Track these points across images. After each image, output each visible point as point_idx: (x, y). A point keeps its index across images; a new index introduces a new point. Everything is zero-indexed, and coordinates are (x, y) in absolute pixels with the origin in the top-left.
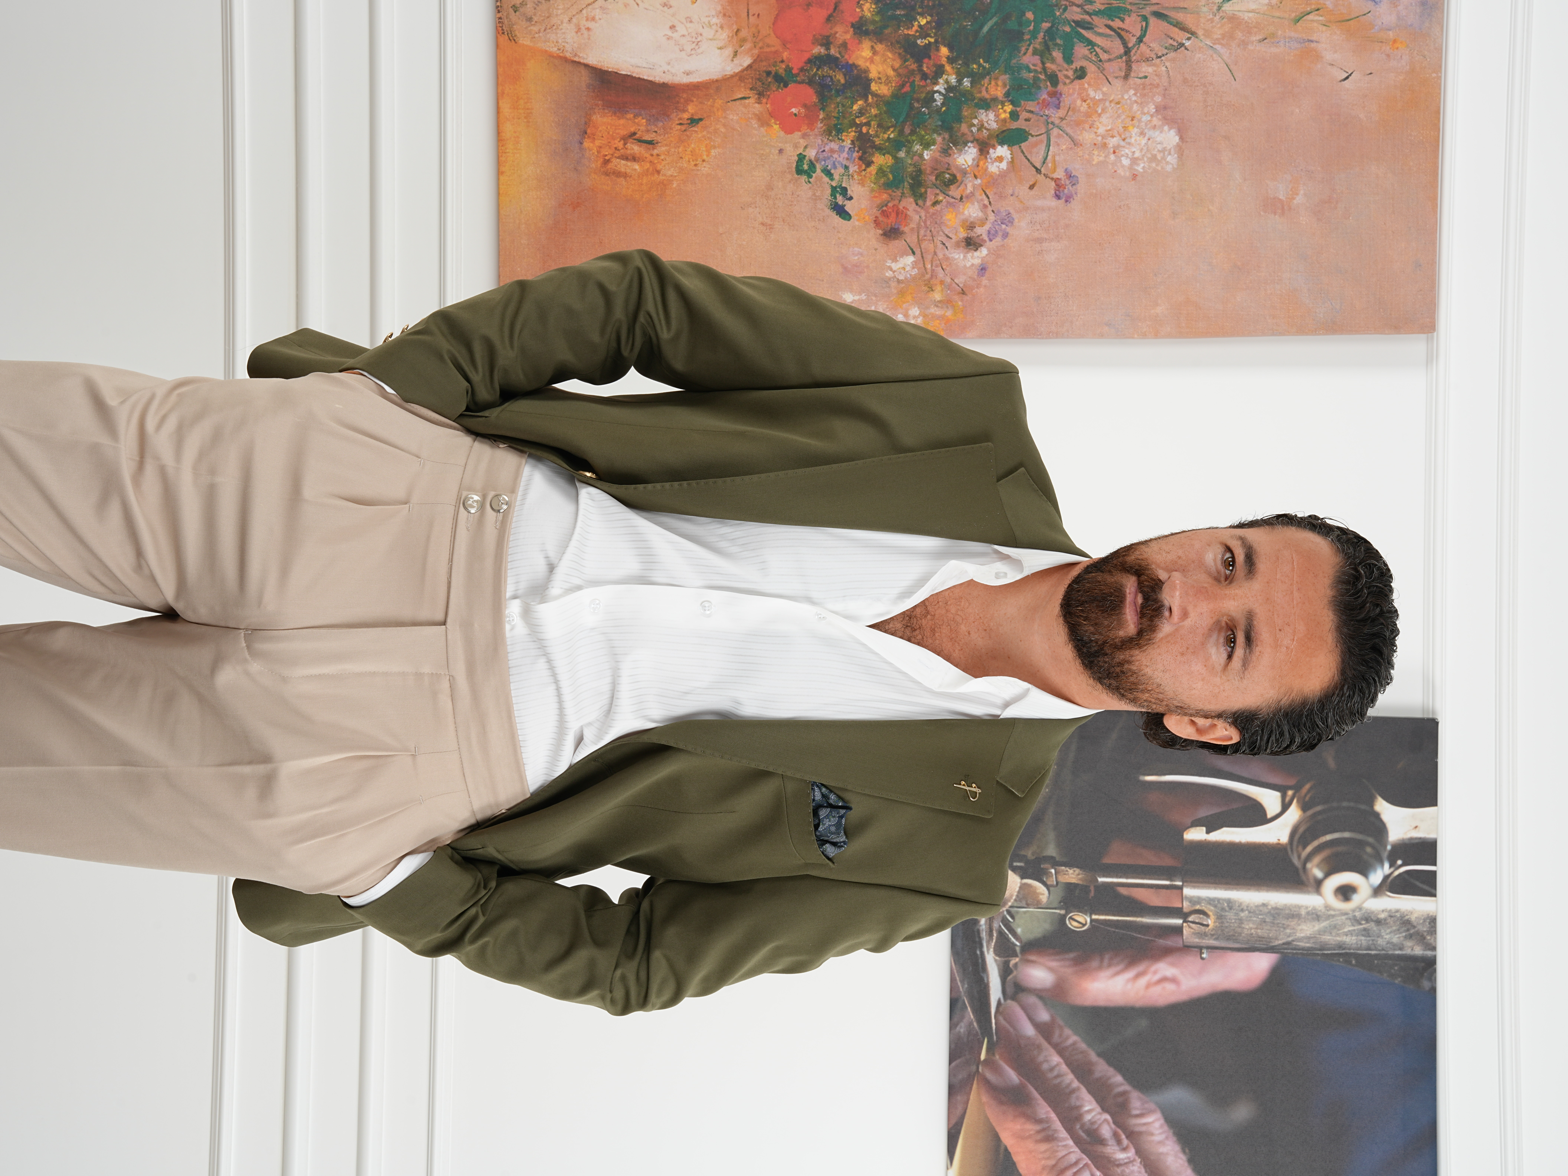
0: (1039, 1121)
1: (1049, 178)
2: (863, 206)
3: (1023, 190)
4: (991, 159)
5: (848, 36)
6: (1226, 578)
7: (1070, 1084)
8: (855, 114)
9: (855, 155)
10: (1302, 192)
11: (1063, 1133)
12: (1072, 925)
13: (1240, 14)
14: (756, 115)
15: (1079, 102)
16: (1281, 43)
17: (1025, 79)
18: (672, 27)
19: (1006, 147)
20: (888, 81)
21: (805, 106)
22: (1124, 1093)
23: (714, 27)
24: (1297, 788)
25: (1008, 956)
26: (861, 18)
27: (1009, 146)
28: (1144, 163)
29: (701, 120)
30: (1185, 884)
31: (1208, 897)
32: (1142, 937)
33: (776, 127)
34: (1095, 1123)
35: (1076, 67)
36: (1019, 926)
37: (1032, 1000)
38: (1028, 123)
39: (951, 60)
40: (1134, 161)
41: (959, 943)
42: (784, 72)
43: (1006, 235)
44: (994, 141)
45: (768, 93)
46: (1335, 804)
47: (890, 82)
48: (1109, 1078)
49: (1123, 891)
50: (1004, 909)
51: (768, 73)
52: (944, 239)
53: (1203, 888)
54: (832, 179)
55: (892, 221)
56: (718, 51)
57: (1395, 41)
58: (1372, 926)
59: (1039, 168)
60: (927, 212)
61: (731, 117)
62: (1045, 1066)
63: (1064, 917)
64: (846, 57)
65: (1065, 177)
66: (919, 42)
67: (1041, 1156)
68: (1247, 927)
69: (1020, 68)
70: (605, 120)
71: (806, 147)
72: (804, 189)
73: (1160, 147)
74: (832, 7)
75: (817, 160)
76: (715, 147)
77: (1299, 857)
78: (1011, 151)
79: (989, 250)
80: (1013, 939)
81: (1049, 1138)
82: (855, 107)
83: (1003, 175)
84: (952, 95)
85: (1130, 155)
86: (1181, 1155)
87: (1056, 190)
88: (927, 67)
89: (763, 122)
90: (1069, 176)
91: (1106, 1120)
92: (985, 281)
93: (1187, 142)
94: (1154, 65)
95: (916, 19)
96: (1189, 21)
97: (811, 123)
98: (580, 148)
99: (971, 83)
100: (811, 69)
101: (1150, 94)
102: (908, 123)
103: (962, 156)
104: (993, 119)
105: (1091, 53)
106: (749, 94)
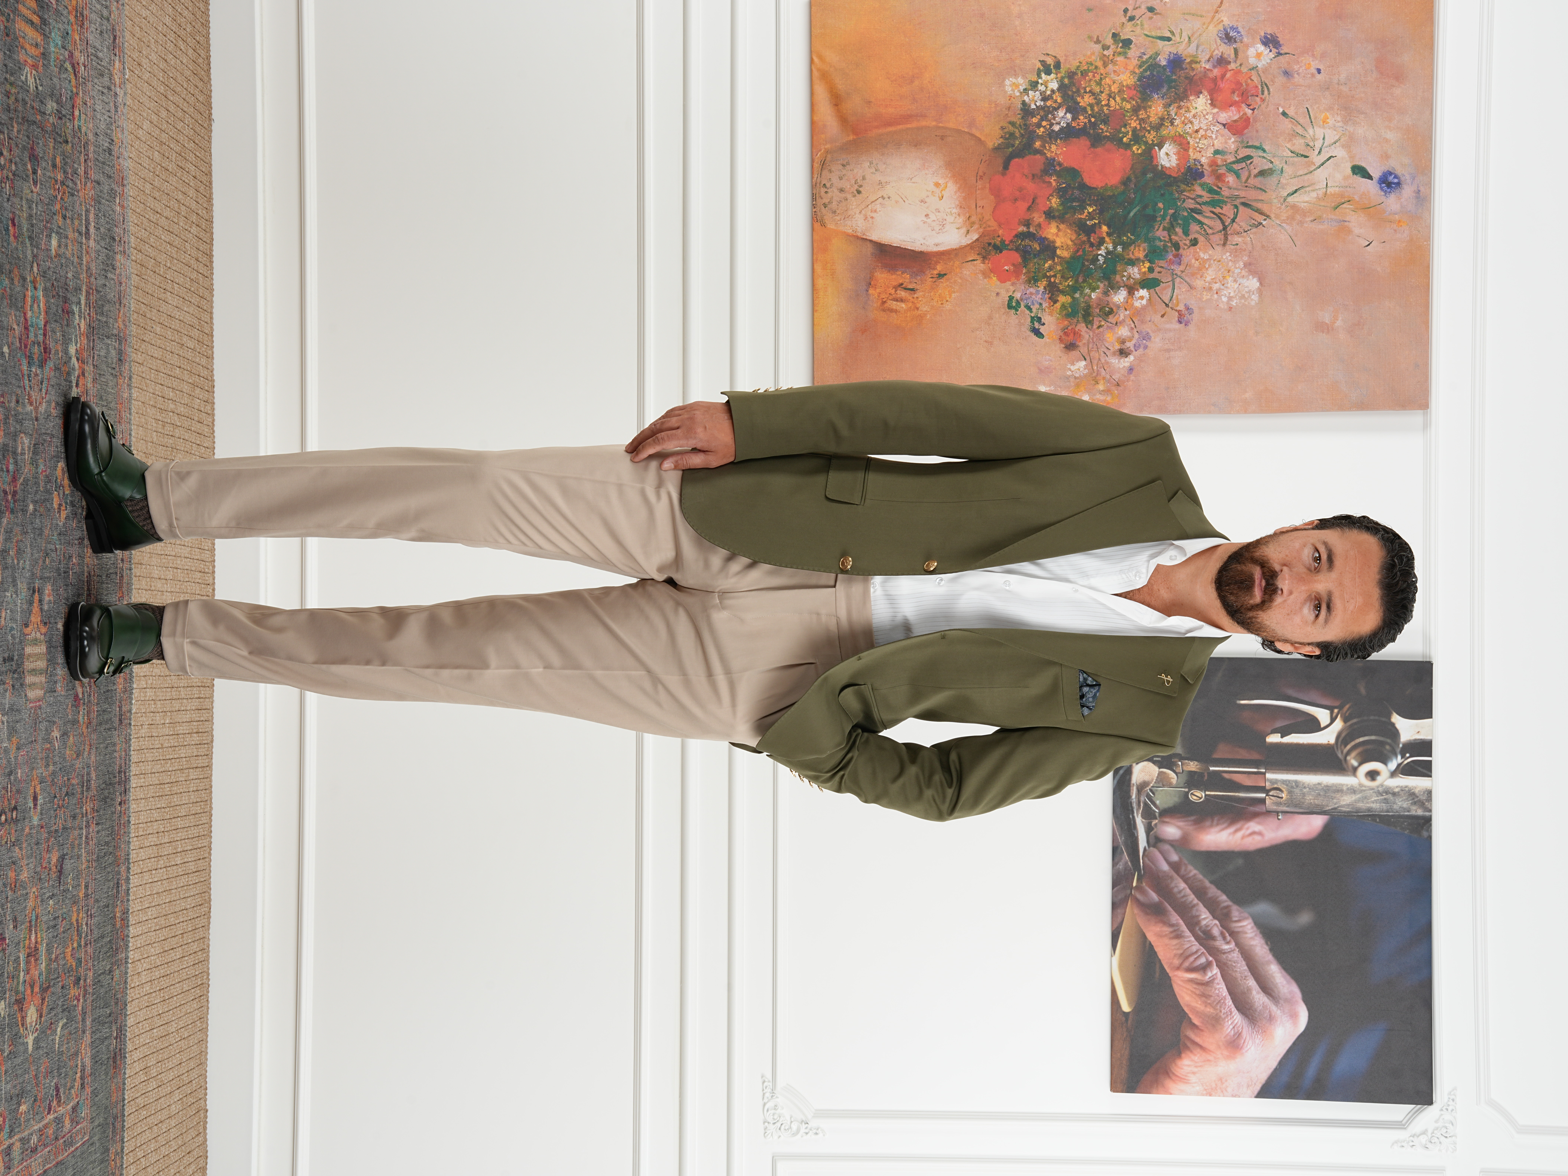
0: (1172, 925)
1: (1174, 310)
2: (1052, 329)
3: (1157, 318)
4: (1136, 298)
5: (1042, 220)
6: (1316, 568)
7: (1192, 901)
8: (1046, 269)
9: (1047, 296)
10: (1340, 318)
11: (1188, 933)
12: (1193, 798)
13: (1298, 204)
14: (981, 271)
15: (1193, 261)
16: (1326, 223)
17: (1158, 246)
18: (927, 215)
19: (1145, 290)
20: (1068, 248)
21: (1013, 265)
22: (1228, 907)
23: (954, 215)
24: (1340, 708)
26: (1050, 208)
27: (1147, 289)
28: (1237, 300)
29: (945, 274)
30: (1267, 771)
31: (1282, 779)
33: (995, 279)
34: (1209, 926)
35: (1192, 238)
36: (1157, 799)
37: (1167, 847)
38: (1160, 274)
39: (1109, 234)
40: (1230, 298)
41: (1118, 811)
42: (1000, 243)
43: (1146, 347)
44: (1138, 286)
45: (989, 257)
46: (1365, 718)
48: (1218, 897)
49: (1226, 776)
50: (1148, 788)
51: (989, 244)
52: (1105, 350)
53: (1279, 773)
54: (1031, 312)
55: (1071, 338)
56: (957, 230)
57: (1399, 221)
58: (1390, 796)
59: (1167, 303)
60: (1094, 332)
61: (965, 272)
62: (1176, 890)
63: (1188, 793)
64: (1040, 233)
65: (1185, 309)
66: (1088, 223)
67: (1173, 948)
68: (1308, 798)
69: (1154, 239)
70: (883, 276)
71: (1014, 291)
72: (1013, 318)
73: (1247, 289)
74: (1031, 201)
75: (1022, 300)
76: (954, 292)
77: (1342, 752)
78: (1149, 293)
79: (1135, 357)
80: (1154, 808)
81: (1179, 936)
82: (1046, 265)
83: (1144, 308)
84: (1110, 257)
85: (1227, 295)
86: (1265, 946)
87: (1179, 318)
88: (1094, 239)
89: (985, 275)
90: (1187, 308)
91: (1215, 924)
92: (1132, 377)
93: (1264, 286)
94: (1242, 237)
95: (1086, 208)
96: (1265, 208)
97: (1017, 277)
98: (867, 294)
99: (1123, 249)
100: (1018, 241)
101: (1240, 255)
102: (1081, 275)
103: (1117, 296)
104: (1137, 272)
105: (1201, 229)
106: (977, 257)
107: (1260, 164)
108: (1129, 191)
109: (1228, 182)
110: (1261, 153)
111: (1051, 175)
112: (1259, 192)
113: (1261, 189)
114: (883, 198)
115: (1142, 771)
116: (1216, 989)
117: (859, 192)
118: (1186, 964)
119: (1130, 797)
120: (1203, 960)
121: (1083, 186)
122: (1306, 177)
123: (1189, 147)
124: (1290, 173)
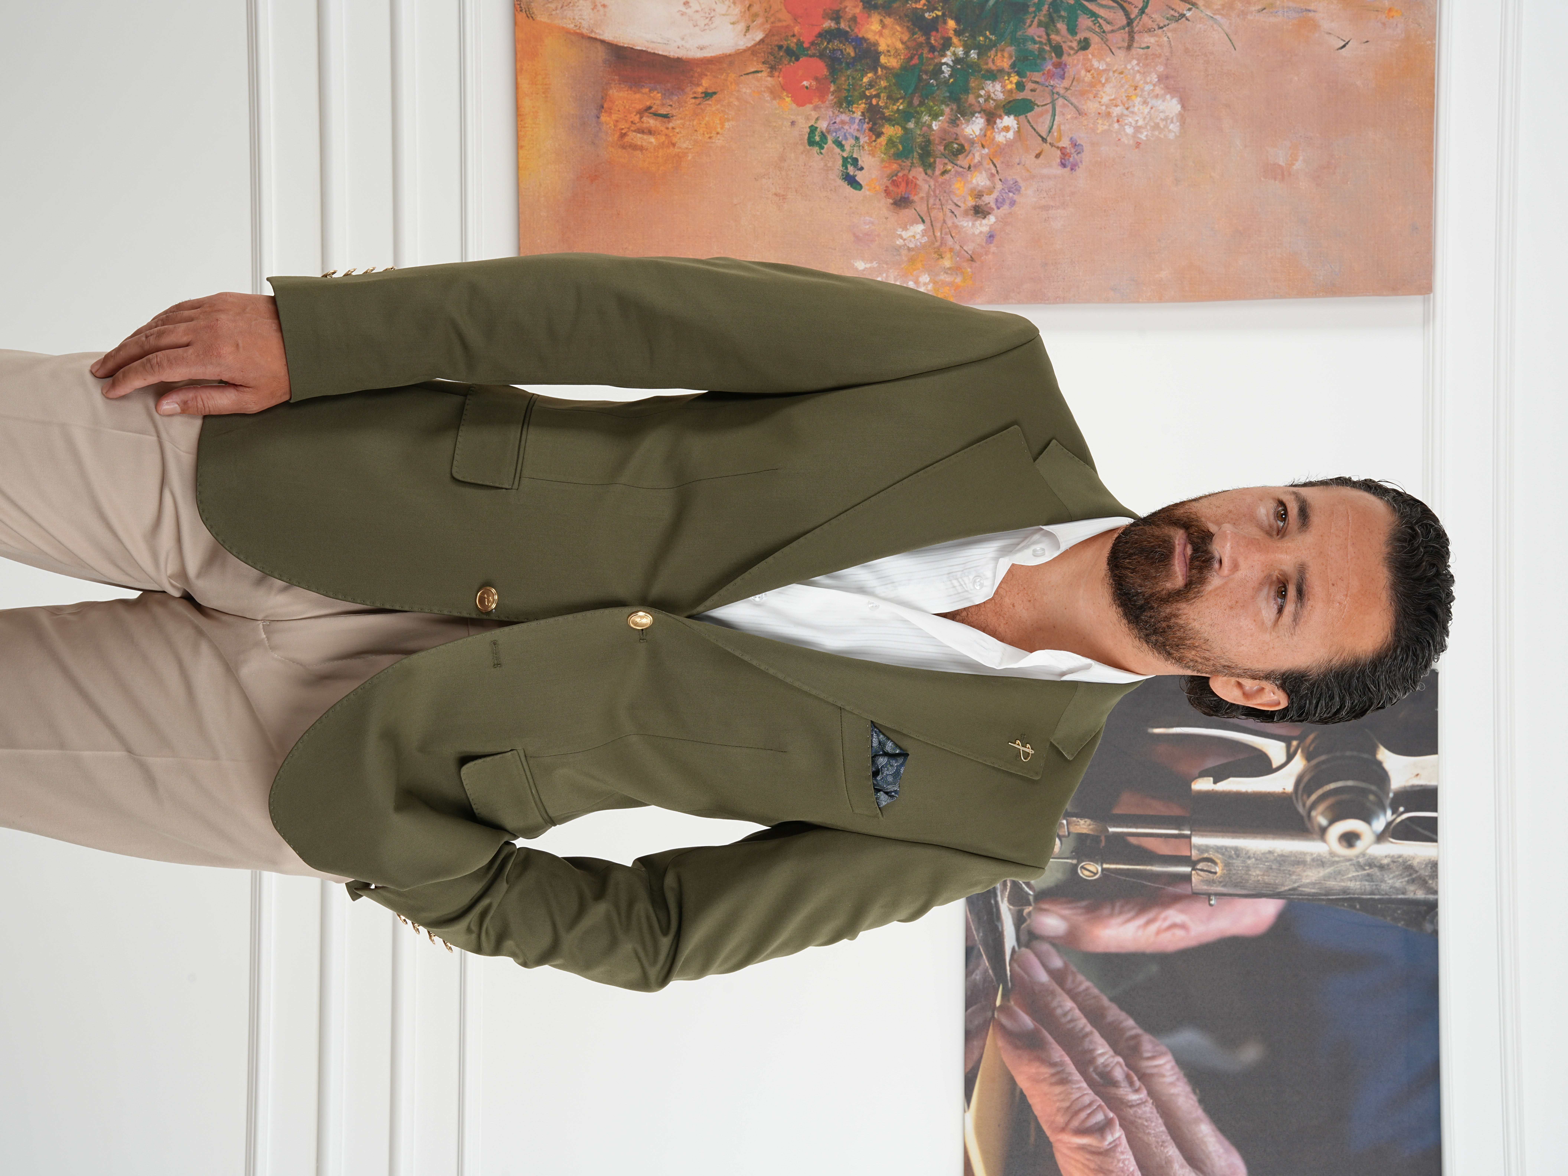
0: (1054, 1065)
1: (1055, 146)
2: (874, 176)
3: (1029, 159)
4: (998, 129)
5: (858, 10)
7: (1083, 1028)
8: (865, 86)
9: (866, 126)
10: (1301, 158)
11: (1077, 1076)
12: (1084, 874)
14: (768, 88)
15: (1083, 73)
16: (1280, 13)
17: (1030, 51)
18: (686, 3)
19: (1012, 117)
20: (897, 54)
21: (816, 79)
22: (1136, 1037)
23: (727, 3)
24: (1301, 738)
25: (1022, 905)
27: (1015, 116)
28: (1147, 131)
29: (715, 93)
30: (1193, 833)
31: (1216, 846)
32: (1152, 885)
33: (788, 100)
35: (1080, 39)
37: (1045, 947)
38: (1033, 93)
39: (958, 33)
40: (1138, 129)
42: (795, 46)
43: (1013, 203)
44: (1001, 112)
45: (780, 67)
46: (1338, 754)
47: (899, 55)
48: (1121, 1022)
49: (1133, 840)
51: (780, 47)
52: (953, 208)
53: (1211, 836)
54: (843, 150)
55: (902, 190)
56: (731, 26)
57: (1390, 10)
58: (1375, 871)
59: (1045, 137)
60: (936, 181)
61: (744, 90)
62: (1059, 1011)
64: (856, 30)
65: (1070, 146)
66: (927, 15)
67: (1055, 1098)
68: (1254, 874)
69: (1025, 39)
70: (621, 94)
71: (817, 119)
72: (815, 159)
73: (1162, 115)
75: (829, 131)
76: (728, 120)
77: (1304, 805)
78: (1018, 121)
79: (997, 218)
81: (1063, 1080)
82: (865, 80)
83: (1010, 144)
84: (959, 67)
85: (1133, 123)
87: (1061, 158)
88: (935, 40)
89: (774, 94)
90: (1074, 144)
91: (1118, 1063)
92: (993, 249)
93: (1189, 110)
94: (1156, 36)
97: (822, 95)
98: (598, 123)
99: (978, 55)
100: (822, 43)
101: (1152, 64)
102: (917, 95)
103: (970, 127)
104: (999, 90)
105: (1095, 24)
106: (761, 68)
116: (1119, 1161)
118: (1075, 1123)
120: (1099, 1117)
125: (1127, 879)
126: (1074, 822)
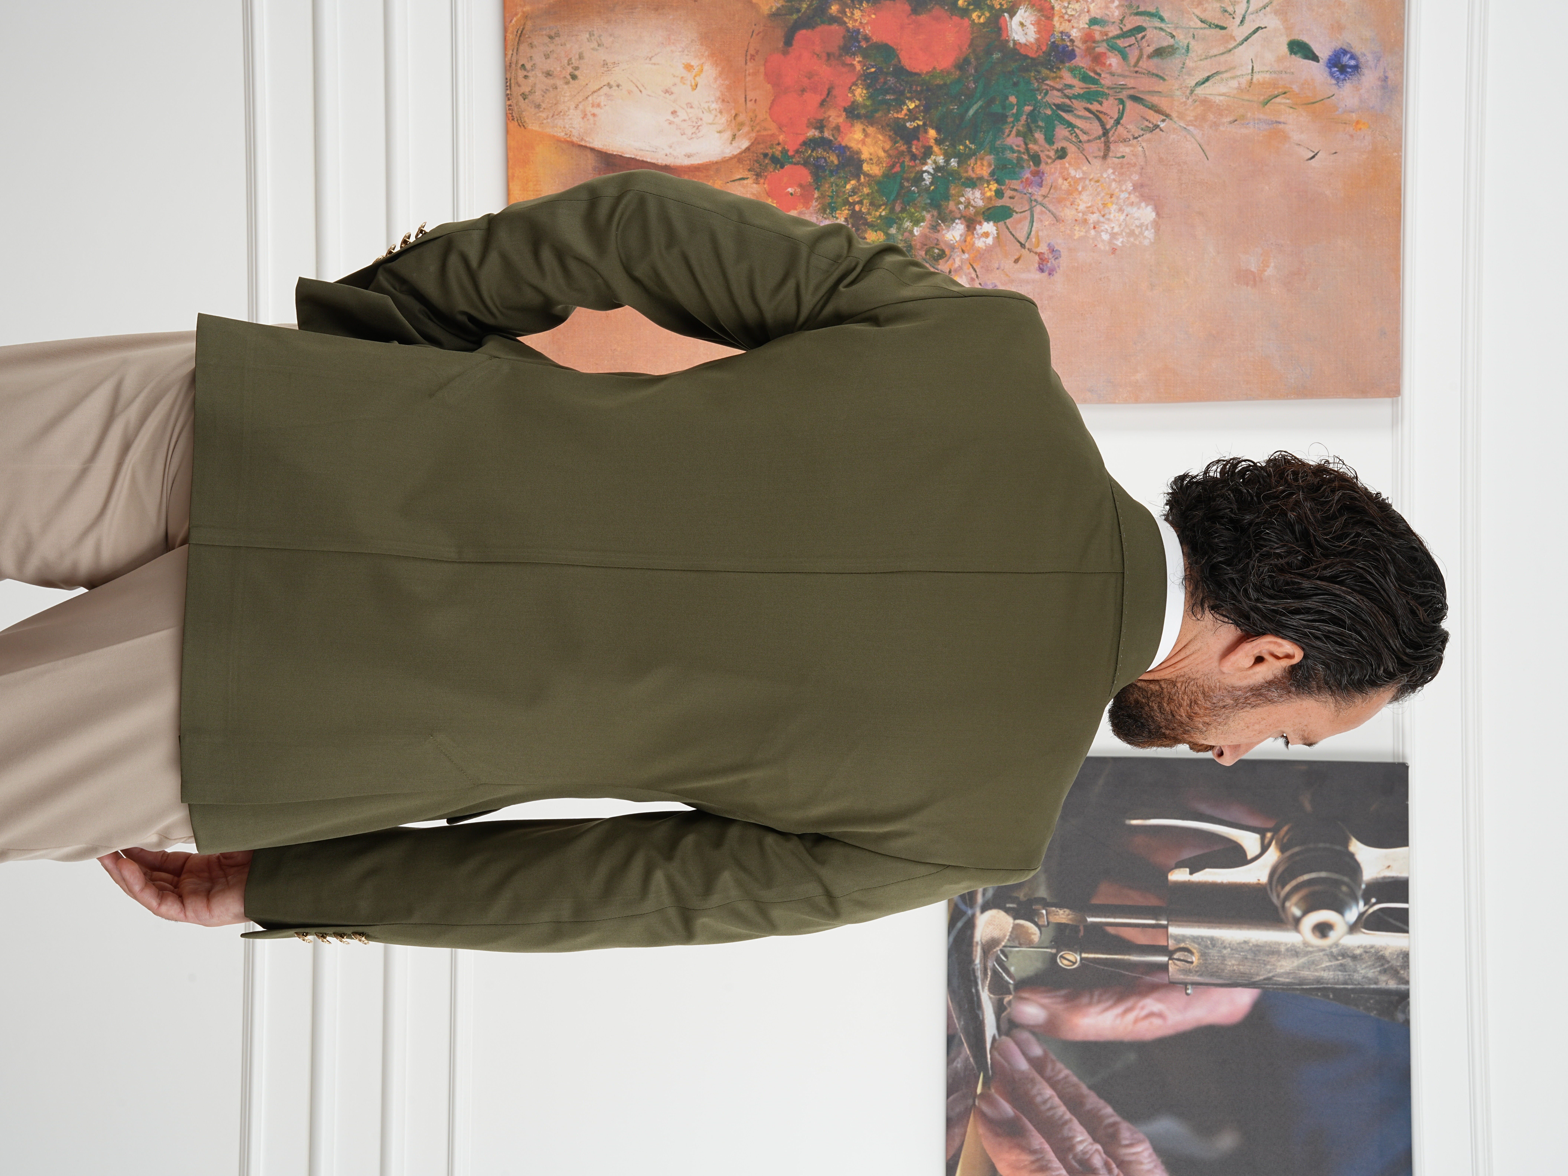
0: (1033, 1152)
1: (1033, 252)
3: (1008, 264)
4: (978, 234)
5: (841, 120)
7: (1062, 1116)
8: (848, 193)
10: (1272, 264)
11: (1056, 1163)
12: (1063, 963)
13: (1211, 97)
15: (1060, 181)
16: (1251, 125)
17: (1009, 159)
18: (674, 113)
19: (991, 223)
20: (879, 162)
21: (801, 186)
22: (1114, 1124)
23: (714, 112)
24: (1275, 830)
25: (1002, 994)
26: (853, 102)
27: (994, 222)
28: (1123, 237)
30: (1170, 923)
31: (1192, 936)
32: (1130, 974)
35: (1058, 148)
36: (1012, 965)
37: (1025, 1035)
38: (1012, 200)
39: (938, 142)
40: (1114, 236)
42: (780, 154)
44: (980, 218)
45: (766, 174)
46: (1311, 846)
47: (881, 163)
48: (1100, 1110)
49: (1111, 930)
50: (998, 949)
51: (766, 155)
53: (1187, 926)
56: (717, 135)
57: (1358, 123)
58: (1348, 961)
59: (1023, 243)
62: (1039, 1099)
63: (1055, 955)
64: (839, 139)
65: (1048, 252)
66: (908, 124)
68: (1230, 964)
69: (1004, 149)
73: (1137, 223)
74: (825, 92)
77: (1278, 896)
78: (997, 227)
80: (1007, 978)
82: (848, 187)
83: (989, 249)
84: (940, 174)
85: (1109, 230)
87: (1039, 264)
88: (916, 149)
90: (1052, 250)
91: (1097, 1150)
93: (1163, 217)
94: (1131, 145)
95: (905, 104)
96: (1163, 104)
97: (807, 202)
99: (958, 164)
100: (806, 151)
101: (1128, 173)
102: (898, 201)
103: (950, 232)
104: (979, 197)
105: (1071, 134)
106: (747, 175)
107: (1156, 38)
108: (967, 78)
109: (1110, 65)
110: (1157, 23)
111: (854, 54)
112: (1154, 79)
113: (1157, 76)
114: (609, 86)
115: (989, 923)
117: (574, 77)
119: (971, 961)
121: (900, 72)
122: (1222, 59)
123: (1053, 15)
124: (1200, 52)
125: (1106, 968)
126: (1054, 911)
